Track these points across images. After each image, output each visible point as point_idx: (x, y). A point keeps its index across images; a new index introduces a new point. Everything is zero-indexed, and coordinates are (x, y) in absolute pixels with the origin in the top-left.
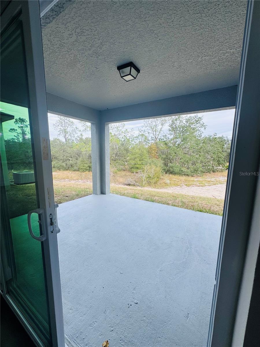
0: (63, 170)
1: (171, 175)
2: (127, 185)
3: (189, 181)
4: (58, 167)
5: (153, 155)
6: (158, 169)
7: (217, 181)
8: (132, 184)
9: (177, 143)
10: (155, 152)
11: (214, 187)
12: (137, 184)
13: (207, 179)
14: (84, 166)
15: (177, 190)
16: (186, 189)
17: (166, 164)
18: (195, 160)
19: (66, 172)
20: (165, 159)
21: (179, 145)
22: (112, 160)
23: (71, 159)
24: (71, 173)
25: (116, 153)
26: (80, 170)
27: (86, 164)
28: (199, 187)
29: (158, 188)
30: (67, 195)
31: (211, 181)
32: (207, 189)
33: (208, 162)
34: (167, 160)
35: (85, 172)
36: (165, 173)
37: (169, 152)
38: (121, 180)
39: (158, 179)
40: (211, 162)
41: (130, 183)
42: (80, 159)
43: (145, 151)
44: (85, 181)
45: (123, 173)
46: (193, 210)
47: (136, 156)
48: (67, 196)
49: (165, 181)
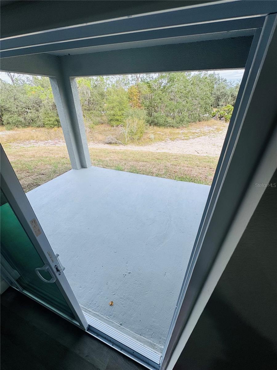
0: (23, 127)
1: (155, 128)
2: (107, 143)
3: (174, 134)
4: (15, 124)
5: (135, 102)
6: (142, 122)
7: (201, 133)
8: (113, 142)
9: (163, 84)
10: (137, 99)
11: (198, 139)
12: (119, 141)
13: (191, 131)
14: (49, 121)
15: (162, 146)
16: (171, 143)
17: (150, 114)
18: (181, 107)
19: (28, 130)
20: (148, 107)
21: (164, 87)
22: (85, 109)
23: (29, 111)
24: (34, 131)
25: (89, 99)
26: (46, 126)
27: (52, 117)
28: (183, 141)
29: (142, 145)
30: (43, 172)
31: (196, 133)
32: (190, 142)
33: (194, 110)
34: (151, 109)
35: (53, 129)
36: (149, 125)
37: (153, 97)
38: (100, 137)
39: (141, 135)
40: (198, 110)
41: (111, 141)
42: (42, 110)
43: (125, 98)
44: (56, 141)
45: (102, 127)
46: (174, 180)
47: (114, 104)
48: (42, 174)
49: (150, 136)
